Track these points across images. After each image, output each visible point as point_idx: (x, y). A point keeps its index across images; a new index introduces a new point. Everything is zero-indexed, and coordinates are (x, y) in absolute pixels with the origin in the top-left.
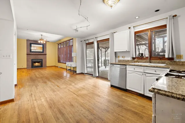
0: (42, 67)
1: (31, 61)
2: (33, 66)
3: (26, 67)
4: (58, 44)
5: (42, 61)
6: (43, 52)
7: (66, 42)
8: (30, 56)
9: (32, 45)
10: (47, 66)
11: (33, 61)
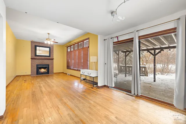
0: (49, 73)
1: (36, 66)
2: (38, 73)
3: (30, 74)
4: (67, 47)
5: (48, 67)
6: (49, 56)
7: (78, 43)
8: (35, 60)
9: (38, 48)
10: (54, 72)
11: (38, 66)
